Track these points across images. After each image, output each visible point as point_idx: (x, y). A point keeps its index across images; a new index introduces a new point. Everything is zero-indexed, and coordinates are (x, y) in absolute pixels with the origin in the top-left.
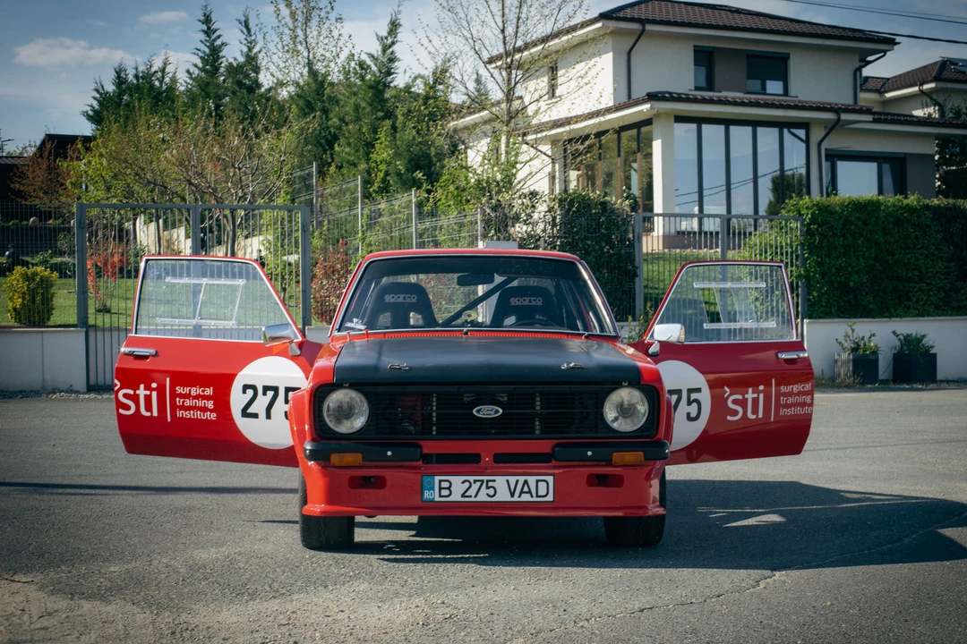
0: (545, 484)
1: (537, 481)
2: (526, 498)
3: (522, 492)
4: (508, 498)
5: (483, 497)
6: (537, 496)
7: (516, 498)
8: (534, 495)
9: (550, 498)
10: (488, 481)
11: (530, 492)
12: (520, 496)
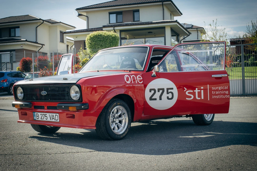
0: (57, 116)
1: (55, 115)
2: (53, 120)
3: (53, 119)
4: (50, 120)
5: (45, 120)
6: (56, 120)
7: (51, 120)
8: (55, 120)
9: (58, 121)
10: (45, 114)
11: (54, 119)
12: (52, 120)
